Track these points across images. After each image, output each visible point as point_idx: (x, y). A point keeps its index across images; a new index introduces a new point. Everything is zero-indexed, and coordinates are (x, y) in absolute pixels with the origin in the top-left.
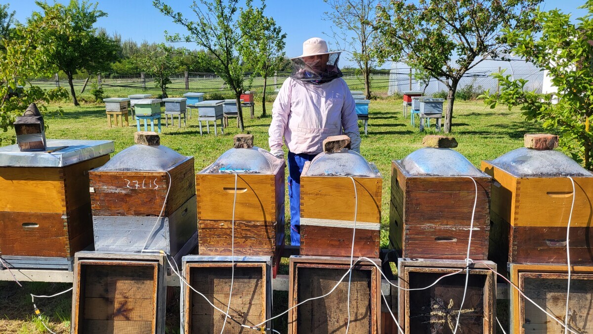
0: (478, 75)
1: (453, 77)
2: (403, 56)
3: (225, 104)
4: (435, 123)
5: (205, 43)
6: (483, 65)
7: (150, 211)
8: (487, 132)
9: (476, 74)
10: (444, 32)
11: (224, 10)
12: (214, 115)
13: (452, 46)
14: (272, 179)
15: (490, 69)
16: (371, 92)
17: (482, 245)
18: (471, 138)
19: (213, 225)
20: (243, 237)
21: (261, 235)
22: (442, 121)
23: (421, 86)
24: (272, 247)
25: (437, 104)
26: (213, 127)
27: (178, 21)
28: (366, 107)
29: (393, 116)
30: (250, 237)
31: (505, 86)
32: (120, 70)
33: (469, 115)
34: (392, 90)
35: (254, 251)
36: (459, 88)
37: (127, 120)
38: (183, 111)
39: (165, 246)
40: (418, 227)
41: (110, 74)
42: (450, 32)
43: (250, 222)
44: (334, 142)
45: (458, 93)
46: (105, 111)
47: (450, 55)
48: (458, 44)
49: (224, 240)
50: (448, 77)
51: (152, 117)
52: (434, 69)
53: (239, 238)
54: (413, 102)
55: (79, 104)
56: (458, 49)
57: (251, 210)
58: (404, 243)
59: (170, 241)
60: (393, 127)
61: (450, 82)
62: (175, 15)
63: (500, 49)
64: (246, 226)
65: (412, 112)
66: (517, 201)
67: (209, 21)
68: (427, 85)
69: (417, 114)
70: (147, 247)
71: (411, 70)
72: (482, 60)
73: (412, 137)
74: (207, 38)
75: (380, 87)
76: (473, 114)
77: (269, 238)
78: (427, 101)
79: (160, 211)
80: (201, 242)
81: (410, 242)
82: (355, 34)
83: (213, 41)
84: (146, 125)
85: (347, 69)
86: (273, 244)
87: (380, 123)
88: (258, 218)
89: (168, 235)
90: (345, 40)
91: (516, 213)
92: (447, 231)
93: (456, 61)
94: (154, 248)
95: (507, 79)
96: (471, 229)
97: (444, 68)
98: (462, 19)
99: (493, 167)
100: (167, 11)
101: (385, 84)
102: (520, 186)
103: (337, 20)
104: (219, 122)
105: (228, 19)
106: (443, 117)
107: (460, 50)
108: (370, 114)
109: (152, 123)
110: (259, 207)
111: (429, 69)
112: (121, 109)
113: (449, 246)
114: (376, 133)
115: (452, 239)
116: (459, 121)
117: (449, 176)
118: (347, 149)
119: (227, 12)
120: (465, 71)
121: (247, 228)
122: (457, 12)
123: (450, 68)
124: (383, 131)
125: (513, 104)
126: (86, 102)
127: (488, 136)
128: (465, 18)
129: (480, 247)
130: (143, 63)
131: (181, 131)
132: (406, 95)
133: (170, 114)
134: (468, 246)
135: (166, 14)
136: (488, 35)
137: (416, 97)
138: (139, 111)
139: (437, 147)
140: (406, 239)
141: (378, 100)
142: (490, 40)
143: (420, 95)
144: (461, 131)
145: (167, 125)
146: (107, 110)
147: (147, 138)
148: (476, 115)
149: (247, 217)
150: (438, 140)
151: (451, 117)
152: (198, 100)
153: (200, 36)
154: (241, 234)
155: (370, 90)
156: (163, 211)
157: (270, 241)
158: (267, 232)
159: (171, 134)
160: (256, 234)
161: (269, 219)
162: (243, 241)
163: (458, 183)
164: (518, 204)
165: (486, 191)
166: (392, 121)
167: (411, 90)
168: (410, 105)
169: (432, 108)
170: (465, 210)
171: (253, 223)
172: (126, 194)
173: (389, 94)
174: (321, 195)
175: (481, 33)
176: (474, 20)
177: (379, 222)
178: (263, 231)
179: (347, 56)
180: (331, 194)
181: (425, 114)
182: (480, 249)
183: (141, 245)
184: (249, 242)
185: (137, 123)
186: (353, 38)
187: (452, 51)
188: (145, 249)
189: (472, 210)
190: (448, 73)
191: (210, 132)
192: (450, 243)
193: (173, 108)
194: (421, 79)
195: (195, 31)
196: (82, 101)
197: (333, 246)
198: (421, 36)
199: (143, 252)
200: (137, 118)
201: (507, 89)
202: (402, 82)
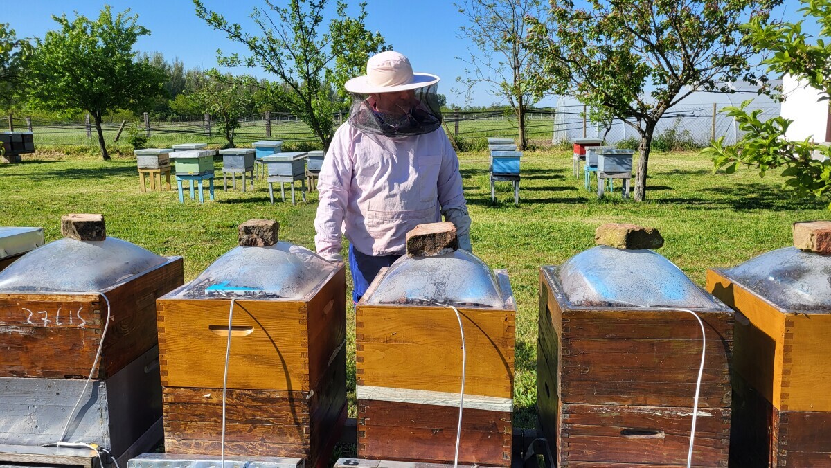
0: (683, 116)
1: (648, 118)
2: (572, 86)
3: (311, 158)
4: (621, 185)
5: (276, 68)
6: (692, 99)
7: (71, 370)
8: (700, 200)
9: (681, 113)
10: (633, 51)
11: (304, 20)
12: (291, 174)
13: (645, 71)
14: (300, 310)
15: (702, 107)
16: (527, 140)
17: (715, 446)
18: (676, 209)
19: (191, 398)
20: (248, 421)
21: (281, 417)
22: (632, 182)
23: (600, 131)
24: (303, 440)
25: (621, 158)
26: (289, 191)
27: (235, 36)
28: (517, 162)
29: (559, 174)
30: (261, 421)
31: (751, 132)
32: (181, 110)
33: (671, 174)
34: (558, 137)
35: (269, 447)
36: (655, 134)
37: (168, 181)
38: (249, 167)
39: (101, 435)
40: (587, 409)
41: (167, 116)
42: (642, 51)
43: (261, 391)
44: (424, 237)
45: (654, 141)
46: (136, 167)
47: (643, 85)
48: (653, 68)
49: (211, 426)
50: (639, 117)
51: (200, 176)
52: (618, 106)
53: (240, 422)
54: (588, 155)
55: (109, 158)
56: (655, 75)
57: (261, 369)
58: (560, 439)
59: (111, 427)
60: (558, 192)
61: (644, 125)
62: (230, 28)
63: (718, 76)
64: (253, 401)
65: (586, 169)
66: (786, 360)
67: (284, 36)
68: (609, 130)
69: (594, 172)
70: (67, 437)
71: (585, 109)
72: (690, 93)
73: (586, 207)
74: (279, 61)
75: (541, 133)
76: (677, 171)
77: (297, 423)
78: (609, 153)
79: (91, 369)
80: (168, 429)
81: (571, 436)
82: (504, 57)
83: (289, 65)
84: (192, 189)
85: (497, 107)
86: (306, 436)
87: (539, 186)
88: (276, 384)
89: (106, 414)
90: (489, 65)
91: (784, 384)
92: (644, 417)
93: (653, 93)
94: (80, 440)
95: (755, 117)
96: (695, 415)
97: (634, 105)
98: (659, 31)
99: (731, 286)
100: (217, 22)
101: (549, 128)
102: (792, 330)
103: (478, 38)
104: (298, 184)
105: (310, 33)
106: (633, 176)
107: (658, 77)
108: (524, 171)
109: (200, 186)
110: (277, 364)
111: (611, 106)
112: (159, 165)
113: (649, 446)
114: (532, 202)
115: (656, 433)
116: (657, 183)
117: (647, 307)
118: (450, 250)
119: (308, 22)
120: (665, 109)
121: (255, 403)
122: (652, 20)
123: (643, 104)
124: (542, 198)
125: (769, 163)
126: (121, 154)
127: (702, 206)
128: (665, 31)
129: (711, 451)
130: (199, 99)
131: (245, 196)
132: (578, 144)
133: (231, 172)
134: (688, 448)
135: (215, 26)
136: (700, 55)
137: (591, 148)
138: (181, 168)
139: (624, 247)
140: (564, 430)
141: (538, 151)
142: (702, 62)
143: (598, 144)
144: (661, 197)
145: (225, 188)
146: (139, 167)
147: (77, 227)
148: (681, 173)
149: (254, 382)
150: (625, 233)
151: (645, 176)
152: (272, 152)
153: (268, 58)
154: (244, 414)
155: (526, 137)
156: (95, 370)
157: (299, 429)
158: (293, 412)
159: (229, 201)
160: (272, 415)
161: (297, 386)
162: (248, 429)
163: (666, 322)
164: (788, 366)
165: (723, 339)
166: (556, 183)
167: (585, 136)
168: (584, 158)
169: (615, 163)
170: (681, 377)
171: (266, 394)
172: (26, 337)
173: (554, 142)
174: (396, 341)
175: (690, 52)
176: (678, 31)
177: (509, 396)
178: (287, 410)
179: (493, 89)
180: (415, 341)
181: (606, 172)
182: (712, 454)
183: (55, 432)
184: (259, 431)
185: (179, 186)
186: (500, 63)
187: (645, 78)
188: (63, 440)
189: (697, 377)
190: (639, 112)
191: (285, 199)
192: (652, 441)
193: (235, 163)
194: (599, 120)
195: (261, 51)
196: (116, 153)
197: (420, 440)
198: (599, 57)
199: (61, 446)
200: (179, 178)
201: (755, 136)
202: (572, 126)
